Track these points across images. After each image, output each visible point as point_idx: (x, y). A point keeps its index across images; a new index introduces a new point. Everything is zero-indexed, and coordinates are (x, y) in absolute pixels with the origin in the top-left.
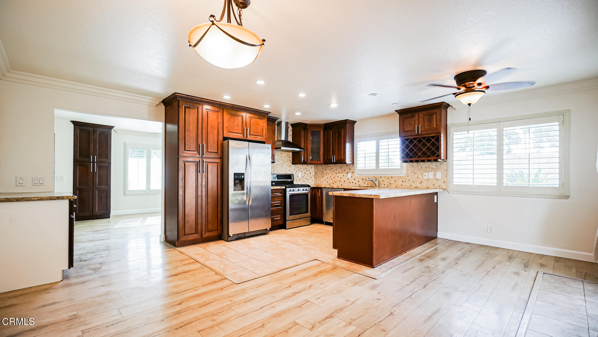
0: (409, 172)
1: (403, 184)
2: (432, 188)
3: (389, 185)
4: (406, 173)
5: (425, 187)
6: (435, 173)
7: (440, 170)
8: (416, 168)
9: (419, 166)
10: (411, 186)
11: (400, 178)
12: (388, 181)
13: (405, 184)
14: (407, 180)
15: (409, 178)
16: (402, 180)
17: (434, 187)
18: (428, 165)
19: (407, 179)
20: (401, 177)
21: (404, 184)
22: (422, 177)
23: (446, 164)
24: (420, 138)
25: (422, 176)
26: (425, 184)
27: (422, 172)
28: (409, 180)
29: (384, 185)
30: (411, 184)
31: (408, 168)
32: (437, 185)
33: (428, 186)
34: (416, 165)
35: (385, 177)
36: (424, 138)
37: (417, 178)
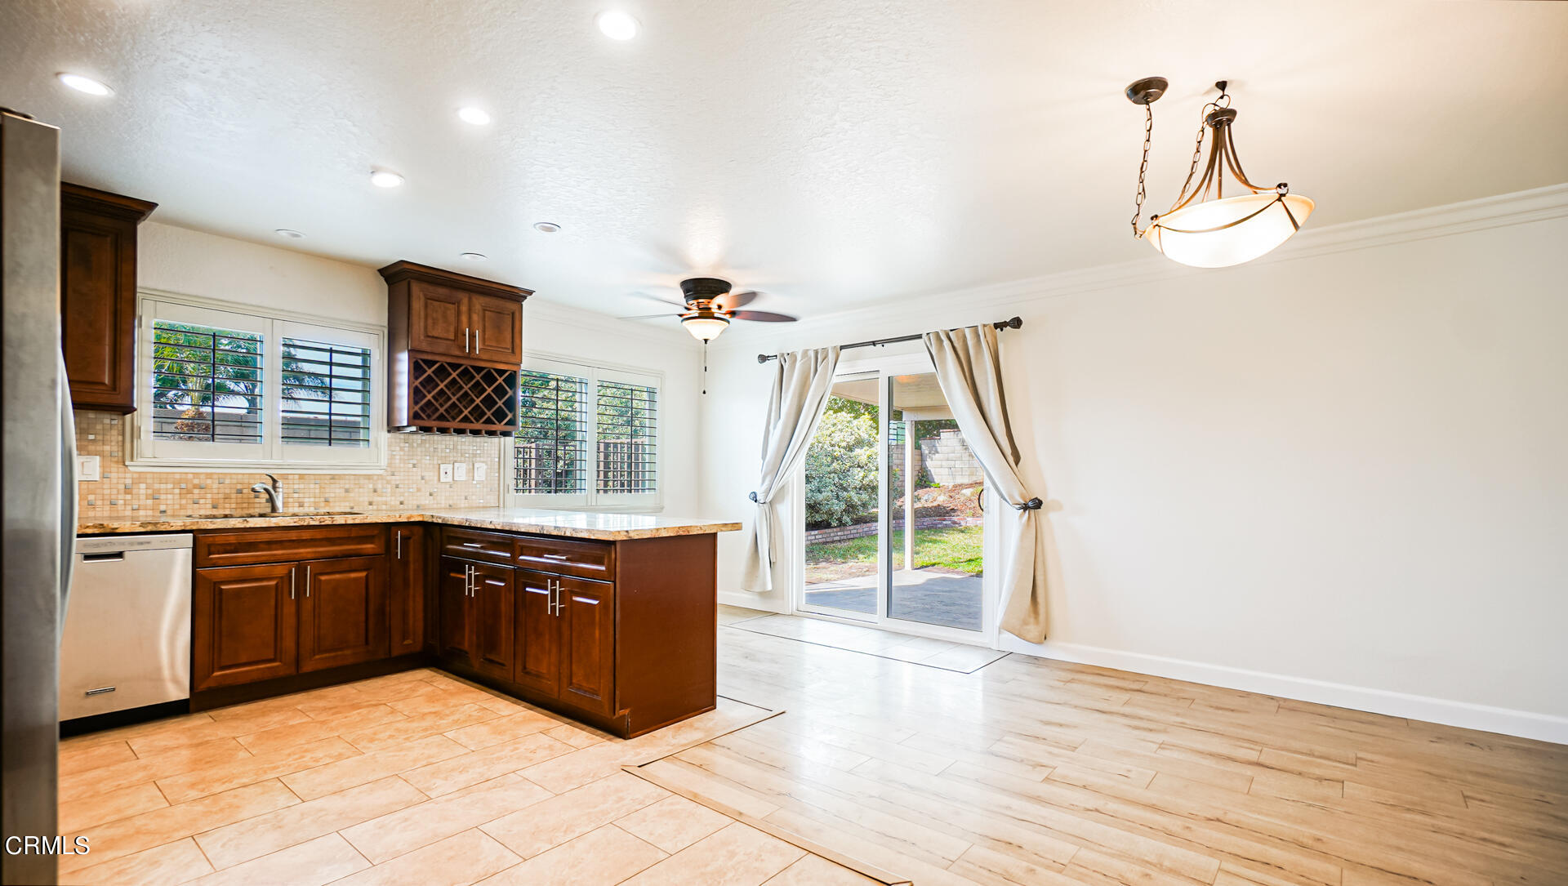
0: (397, 461)
1: (376, 499)
2: (463, 506)
3: (322, 504)
4: (390, 465)
5: (443, 506)
6: (471, 467)
7: (482, 459)
8: (419, 449)
9: (427, 445)
10: (401, 503)
11: (367, 481)
12: (317, 491)
13: (384, 499)
14: (389, 486)
15: (396, 479)
16: (371, 486)
17: (467, 505)
18: (452, 443)
19: (388, 482)
20: (369, 477)
21: (379, 499)
22: (436, 478)
23: (497, 445)
24: (466, 368)
25: (437, 474)
26: (443, 498)
27: (435, 462)
28: (397, 487)
29: (301, 505)
30: (402, 499)
31: (393, 449)
32: (474, 497)
33: (451, 502)
34: (419, 442)
35: (301, 477)
36: (479, 369)
37: (423, 478)
